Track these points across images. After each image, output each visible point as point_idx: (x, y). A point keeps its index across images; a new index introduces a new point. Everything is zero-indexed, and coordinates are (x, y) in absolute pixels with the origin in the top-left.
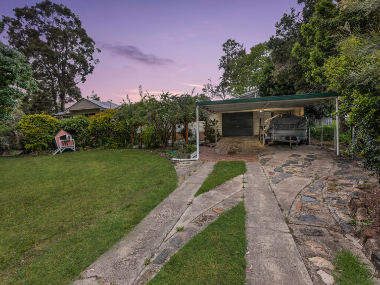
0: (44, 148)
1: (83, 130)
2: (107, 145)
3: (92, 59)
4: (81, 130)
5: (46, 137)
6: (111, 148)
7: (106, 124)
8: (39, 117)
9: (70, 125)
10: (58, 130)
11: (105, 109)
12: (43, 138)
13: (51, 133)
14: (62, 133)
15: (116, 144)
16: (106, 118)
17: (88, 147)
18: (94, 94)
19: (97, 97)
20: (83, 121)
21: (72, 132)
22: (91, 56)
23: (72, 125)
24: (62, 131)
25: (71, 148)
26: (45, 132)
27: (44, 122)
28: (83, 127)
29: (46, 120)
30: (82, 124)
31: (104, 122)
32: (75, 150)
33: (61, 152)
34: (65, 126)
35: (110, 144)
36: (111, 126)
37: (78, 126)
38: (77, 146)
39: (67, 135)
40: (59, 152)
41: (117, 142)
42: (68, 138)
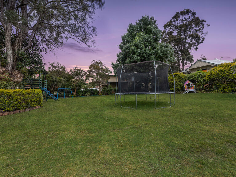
0: (178, 90)
1: (201, 80)
2: (220, 90)
3: (202, 33)
4: (200, 80)
5: (180, 84)
6: (225, 92)
7: (221, 75)
8: (177, 74)
9: (192, 77)
10: (186, 81)
11: (216, 64)
12: (179, 85)
13: (182, 82)
14: (188, 82)
15: (230, 89)
16: (220, 70)
17: (203, 90)
18: (203, 56)
19: (205, 58)
20: (201, 74)
21: (193, 81)
22: (202, 32)
23: (193, 77)
24: (187, 81)
25: (193, 91)
26: (179, 82)
27: (179, 76)
28: (201, 78)
29: (180, 75)
30: (200, 76)
31: (219, 73)
32: (195, 92)
33: (188, 92)
34: (189, 78)
35: (224, 89)
36: (226, 76)
37: (198, 78)
38: (196, 90)
39: (191, 83)
40: (187, 92)
41: (231, 87)
42: (191, 85)
